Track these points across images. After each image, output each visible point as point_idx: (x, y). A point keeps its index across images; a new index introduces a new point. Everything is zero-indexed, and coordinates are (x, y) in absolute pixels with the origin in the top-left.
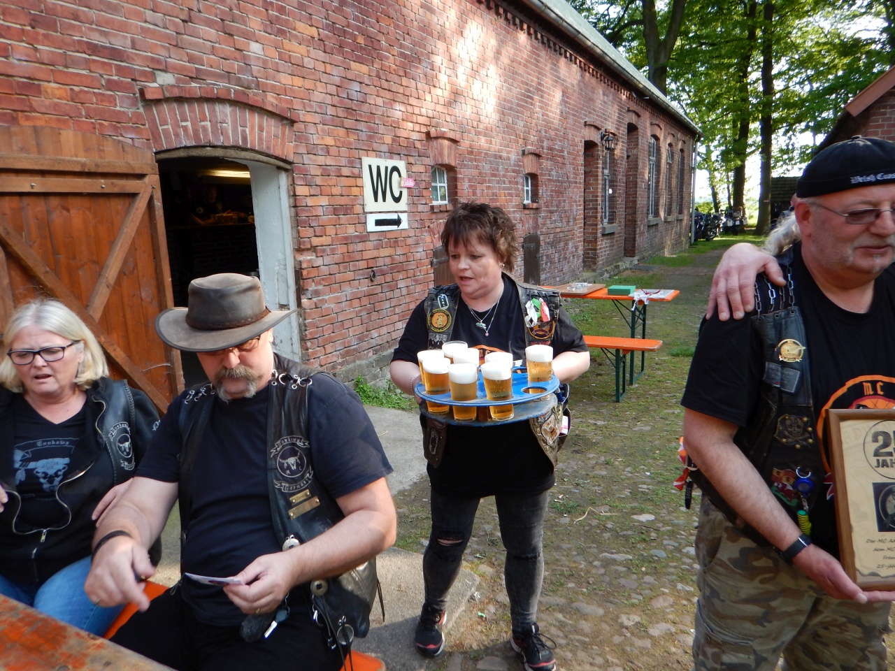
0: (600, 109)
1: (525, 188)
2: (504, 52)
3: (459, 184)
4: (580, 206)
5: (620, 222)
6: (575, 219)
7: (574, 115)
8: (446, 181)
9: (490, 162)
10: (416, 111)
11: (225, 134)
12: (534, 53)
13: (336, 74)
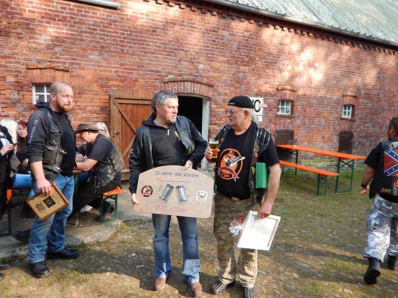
1: (347, 111)
2: (332, 54)
3: (295, 107)
7: (391, 78)
8: (290, 106)
9: (317, 99)
10: (272, 80)
11: (187, 90)
12: (357, 53)
13: (233, 71)
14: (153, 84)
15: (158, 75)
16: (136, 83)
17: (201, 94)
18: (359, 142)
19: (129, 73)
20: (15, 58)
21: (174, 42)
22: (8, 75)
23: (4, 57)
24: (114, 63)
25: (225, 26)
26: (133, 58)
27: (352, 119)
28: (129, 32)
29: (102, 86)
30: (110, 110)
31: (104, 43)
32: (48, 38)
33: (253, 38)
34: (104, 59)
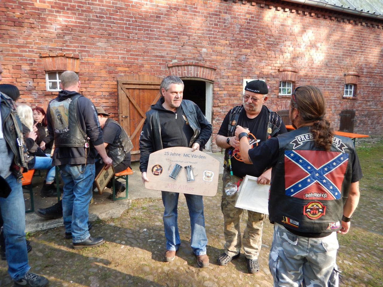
1: (349, 90)
2: (335, 34)
8: (292, 87)
9: (319, 79)
10: (274, 62)
11: (191, 74)
12: (360, 31)
13: (235, 54)
14: (159, 69)
15: (163, 60)
16: (142, 69)
17: (204, 77)
18: (361, 121)
19: (135, 59)
20: (28, 47)
21: (177, 27)
22: (23, 63)
23: (19, 47)
24: (121, 50)
25: (227, 10)
26: (139, 44)
27: (354, 98)
28: (134, 19)
29: (110, 73)
30: (118, 95)
31: (111, 30)
32: (59, 27)
33: (255, 21)
34: (111, 46)
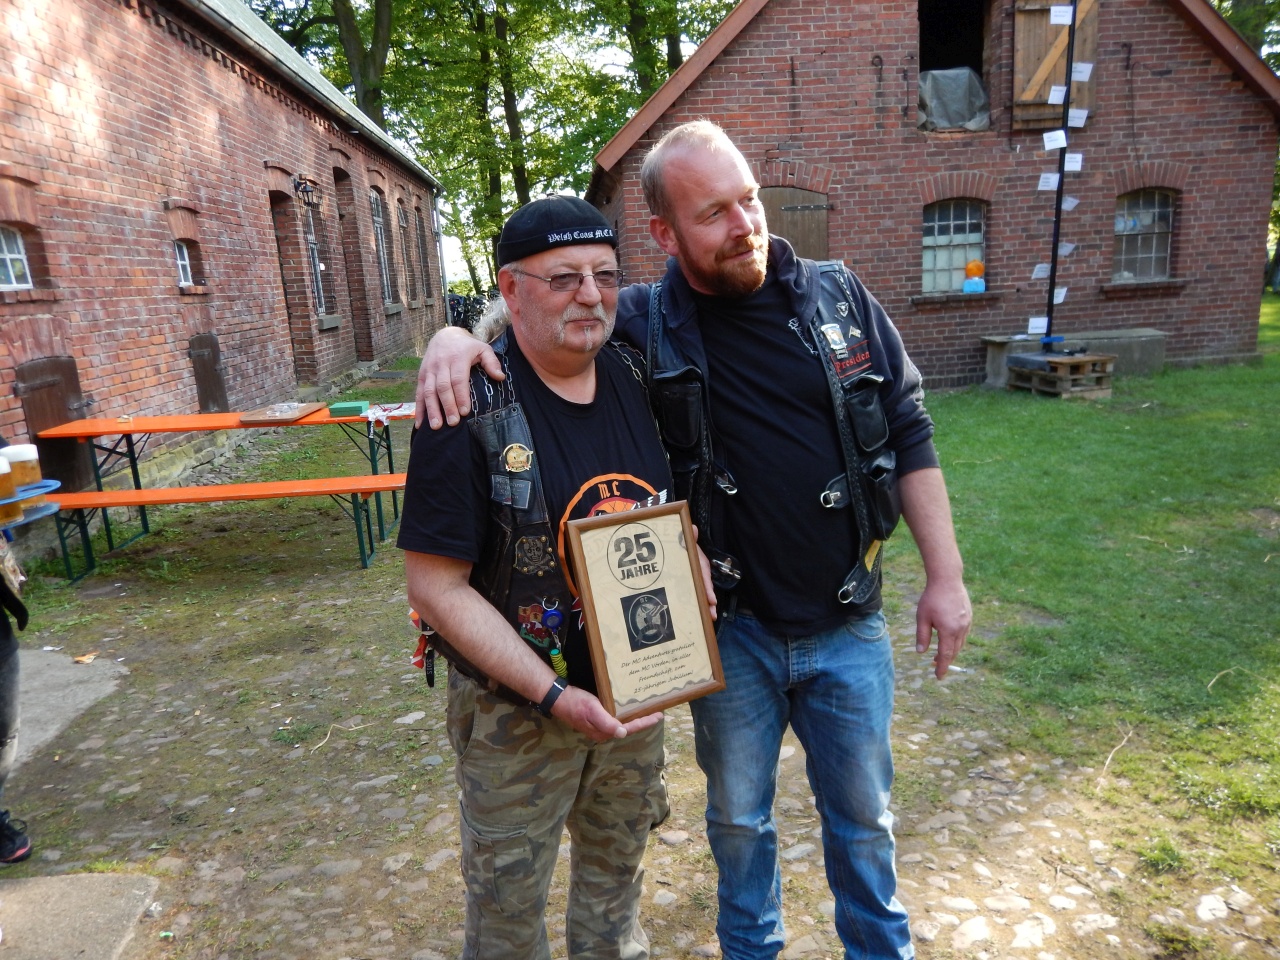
0: (286, 143)
1: (179, 262)
2: (100, 39)
3: (49, 255)
4: (277, 288)
5: (344, 311)
6: (272, 309)
7: (244, 151)
8: (22, 250)
9: (105, 219)
18: (235, 368)
27: (199, 289)
